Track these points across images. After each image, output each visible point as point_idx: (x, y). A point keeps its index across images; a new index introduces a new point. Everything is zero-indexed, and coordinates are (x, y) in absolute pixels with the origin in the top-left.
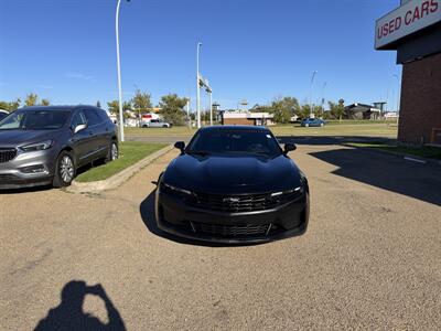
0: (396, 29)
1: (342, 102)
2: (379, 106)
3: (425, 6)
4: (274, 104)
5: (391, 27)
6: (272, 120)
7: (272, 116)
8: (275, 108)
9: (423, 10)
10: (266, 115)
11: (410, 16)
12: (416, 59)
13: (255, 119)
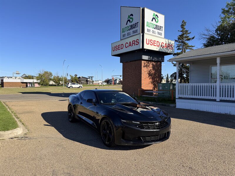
0: (121, 49)
1: (76, 75)
2: (91, 78)
3: (134, 42)
4: (40, 75)
5: (119, 47)
6: (39, 84)
7: (39, 81)
8: (40, 77)
9: (133, 43)
10: (35, 81)
11: (127, 45)
12: (127, 62)
13: (26, 83)
